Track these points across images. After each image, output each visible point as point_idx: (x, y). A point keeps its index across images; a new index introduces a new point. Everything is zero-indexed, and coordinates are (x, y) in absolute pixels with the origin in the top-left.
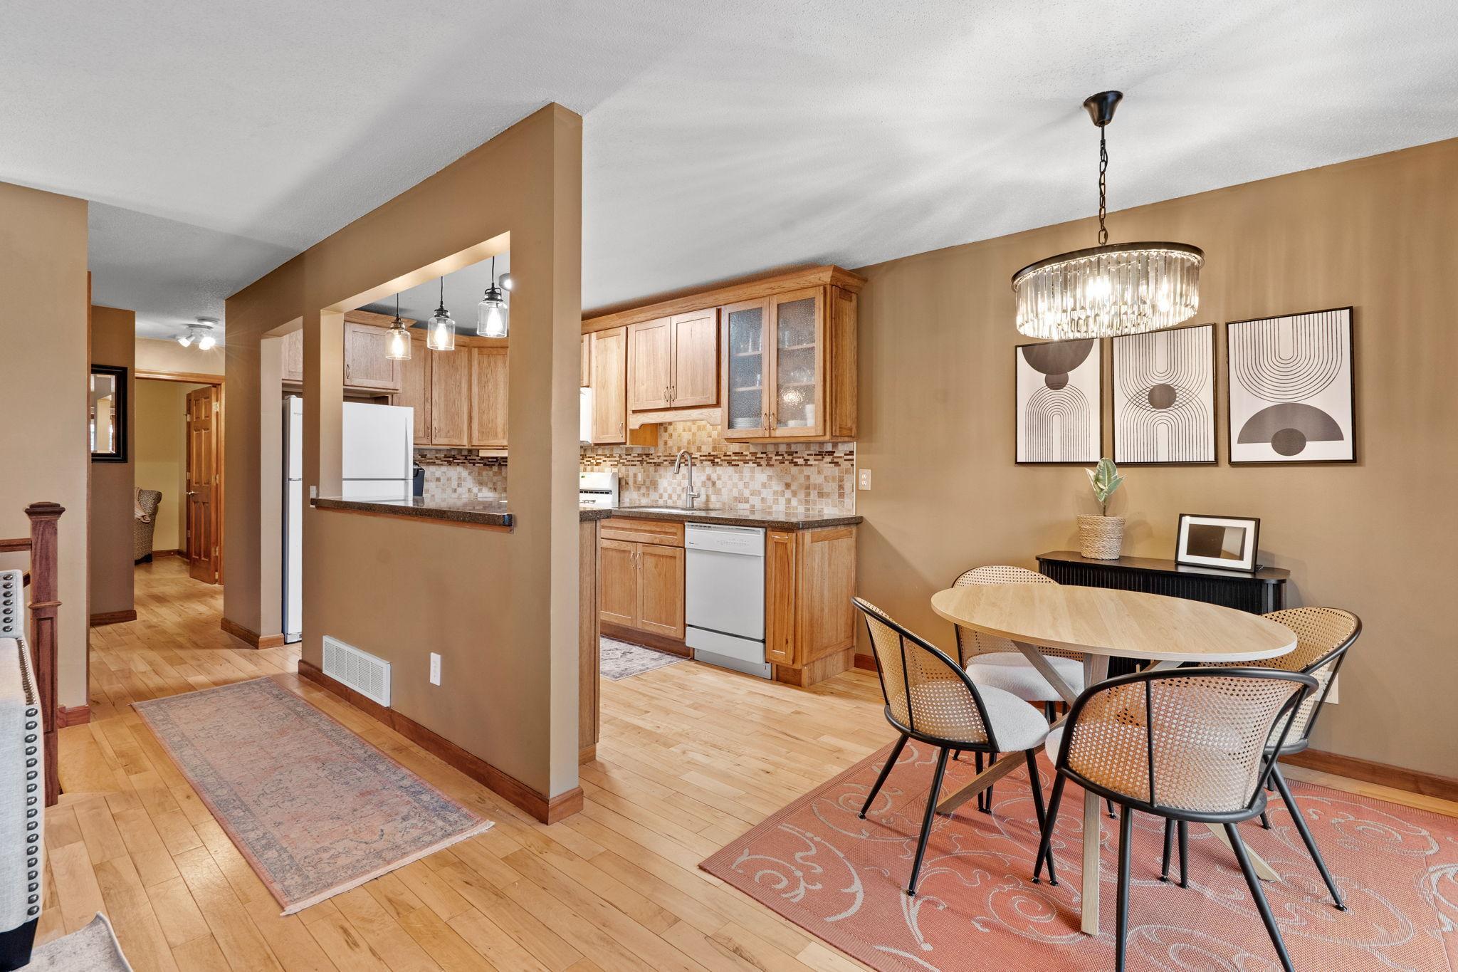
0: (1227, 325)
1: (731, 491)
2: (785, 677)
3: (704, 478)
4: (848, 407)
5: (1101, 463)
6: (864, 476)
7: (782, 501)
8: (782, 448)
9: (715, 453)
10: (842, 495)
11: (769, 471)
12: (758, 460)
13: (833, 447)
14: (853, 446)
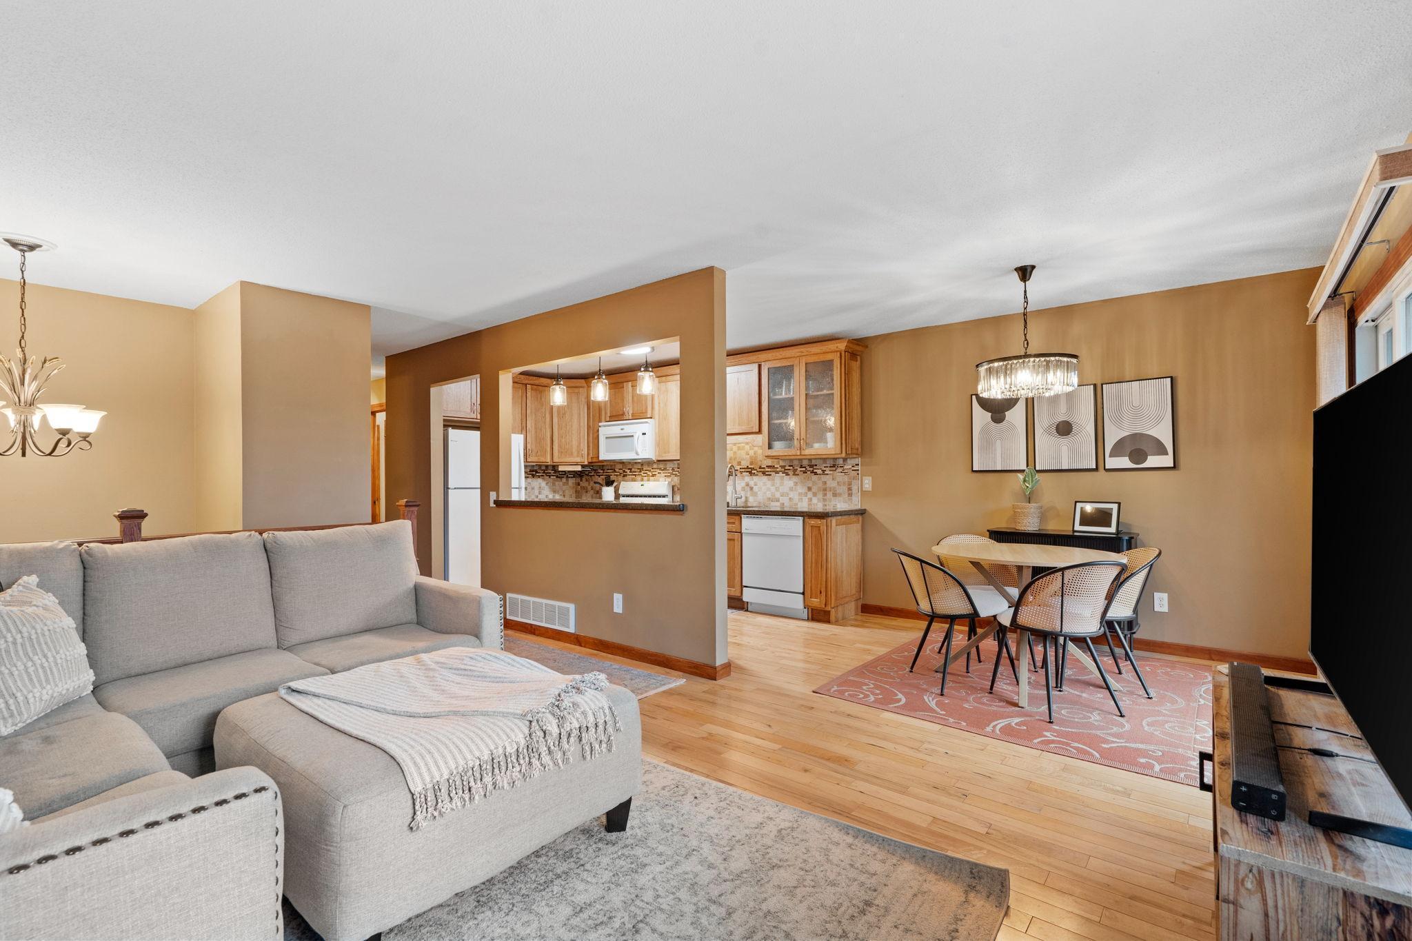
0: (1102, 385)
1: (765, 493)
2: (818, 615)
3: (743, 484)
4: (856, 434)
5: (1027, 471)
6: (867, 481)
7: (805, 500)
8: (805, 463)
9: (752, 467)
10: (850, 495)
11: (795, 479)
12: (786, 471)
13: (844, 461)
14: (858, 460)
